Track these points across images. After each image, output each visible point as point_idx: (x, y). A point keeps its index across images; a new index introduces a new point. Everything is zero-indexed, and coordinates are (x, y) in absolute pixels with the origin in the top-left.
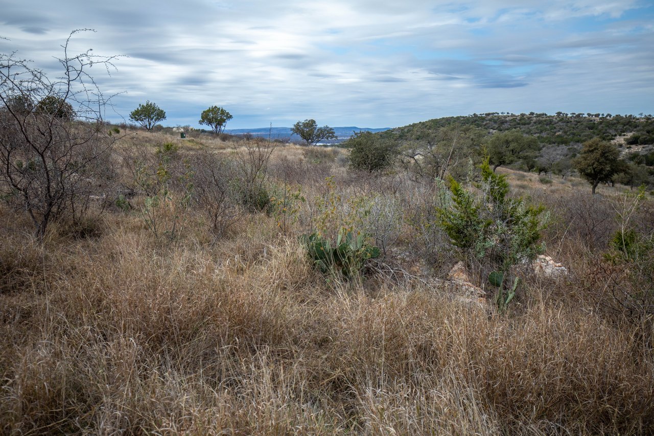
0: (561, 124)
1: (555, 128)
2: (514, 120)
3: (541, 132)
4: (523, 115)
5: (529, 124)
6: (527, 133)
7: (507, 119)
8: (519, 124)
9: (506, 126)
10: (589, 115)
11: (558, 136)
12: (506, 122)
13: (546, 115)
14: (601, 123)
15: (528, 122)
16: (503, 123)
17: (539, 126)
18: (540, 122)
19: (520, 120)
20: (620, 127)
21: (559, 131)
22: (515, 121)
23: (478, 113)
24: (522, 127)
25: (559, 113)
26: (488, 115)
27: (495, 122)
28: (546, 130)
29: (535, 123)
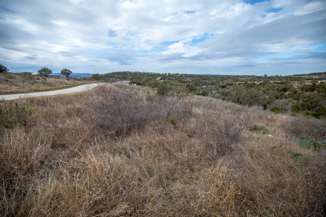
2: (134, 73)
4: (136, 72)
5: (138, 74)
9: (132, 74)
10: (150, 73)
14: (153, 75)
16: (131, 74)
18: (140, 74)
20: (157, 76)
23: (125, 71)
25: (144, 72)
26: (127, 72)
27: (129, 73)
28: (142, 76)
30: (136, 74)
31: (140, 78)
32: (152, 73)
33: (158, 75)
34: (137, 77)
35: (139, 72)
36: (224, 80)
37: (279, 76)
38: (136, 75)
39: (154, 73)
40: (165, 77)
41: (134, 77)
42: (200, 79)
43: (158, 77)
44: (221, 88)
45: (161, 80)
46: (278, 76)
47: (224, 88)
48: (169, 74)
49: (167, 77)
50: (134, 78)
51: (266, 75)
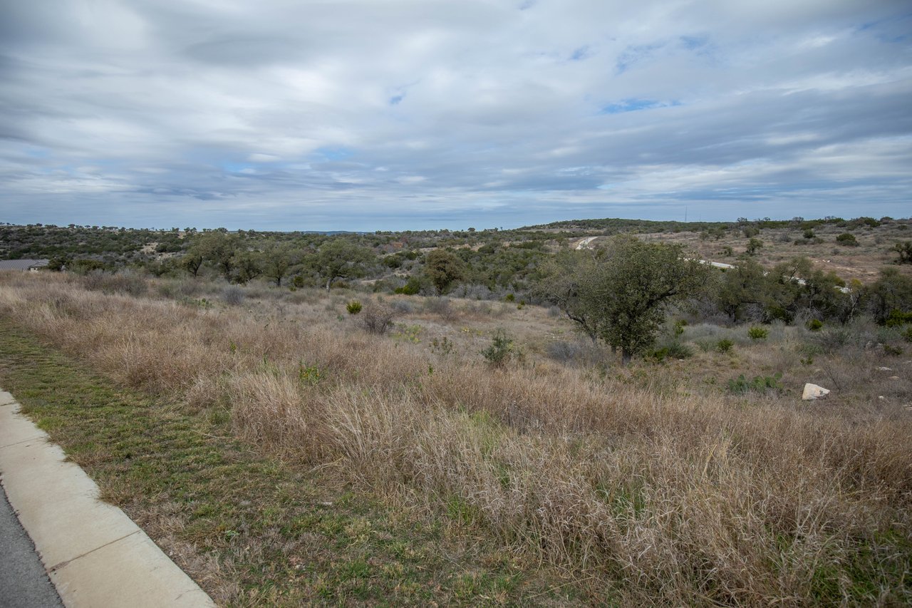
0: (81, 235)
1: (76, 239)
2: (21, 231)
3: (61, 243)
4: (30, 226)
5: (43, 234)
6: (44, 243)
7: (12, 229)
8: (29, 235)
10: (104, 227)
11: (84, 246)
12: (12, 232)
13: (56, 226)
14: (122, 235)
15: (40, 232)
16: (8, 233)
17: (56, 236)
18: (56, 233)
19: (30, 231)
20: (141, 238)
21: (81, 242)
22: (24, 232)
24: (34, 237)
25: (72, 226)
28: (66, 241)
29: (50, 233)
30: (37, 235)
31: (61, 248)
32: (111, 228)
33: (147, 236)
34: (45, 246)
35: (49, 227)
36: (381, 245)
37: (499, 230)
38: (38, 239)
39: (123, 229)
40: (177, 243)
41: (23, 247)
42: (310, 242)
43: (146, 243)
44: (388, 269)
45: (161, 251)
46: (496, 229)
47: (397, 267)
48: (187, 230)
49: (183, 241)
50: (26, 251)
51: (472, 229)
